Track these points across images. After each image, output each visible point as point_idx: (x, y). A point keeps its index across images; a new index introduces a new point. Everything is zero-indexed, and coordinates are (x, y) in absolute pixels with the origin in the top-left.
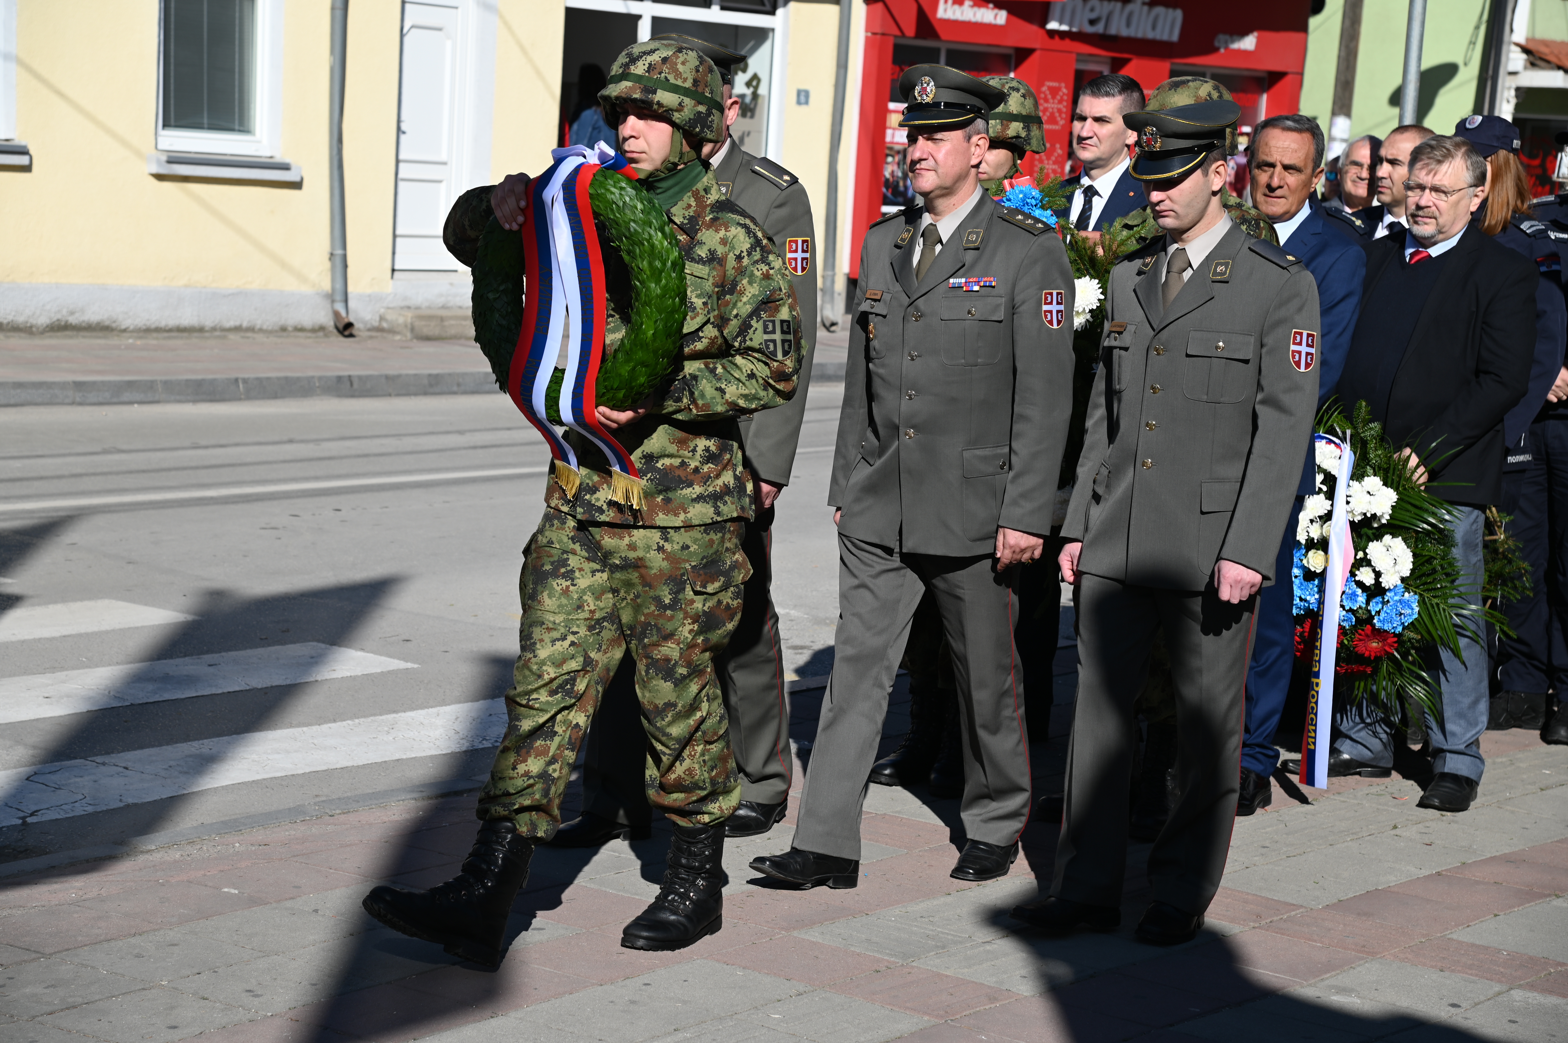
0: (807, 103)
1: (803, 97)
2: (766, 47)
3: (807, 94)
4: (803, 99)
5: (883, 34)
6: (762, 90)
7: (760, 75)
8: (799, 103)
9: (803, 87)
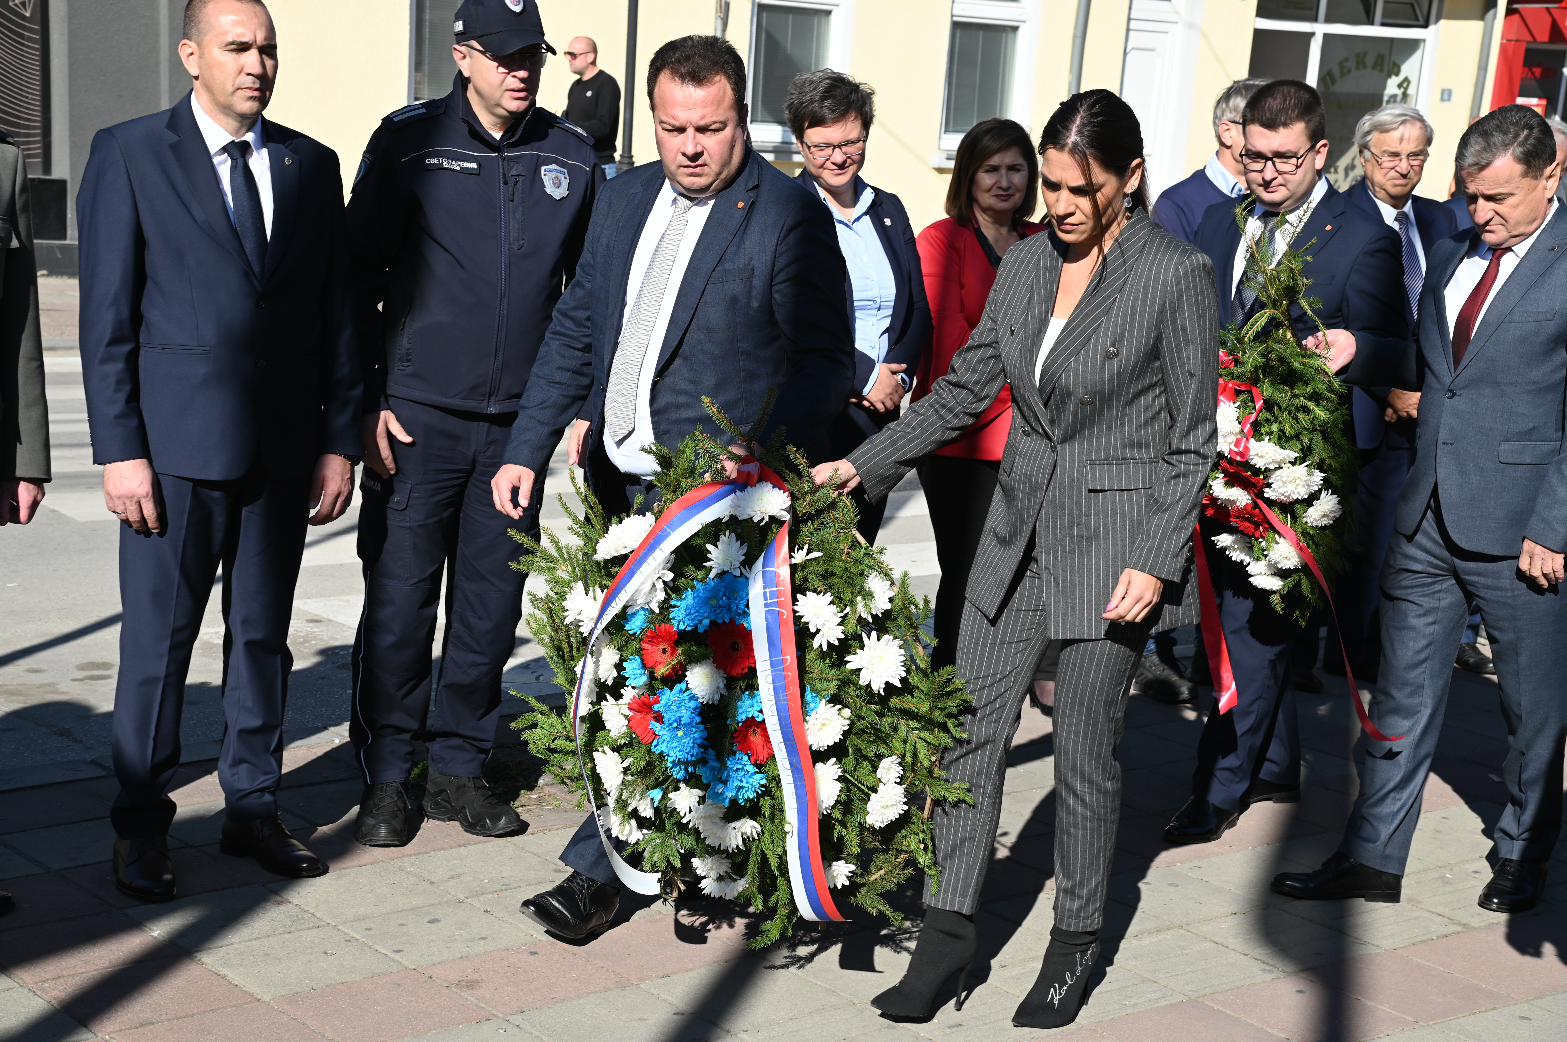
0: (1449, 99)
1: (1446, 95)
2: (1417, 55)
3: (1450, 92)
4: (1446, 96)
5: (1517, 41)
6: (1411, 91)
7: (1410, 78)
8: (1442, 100)
9: (1446, 87)
